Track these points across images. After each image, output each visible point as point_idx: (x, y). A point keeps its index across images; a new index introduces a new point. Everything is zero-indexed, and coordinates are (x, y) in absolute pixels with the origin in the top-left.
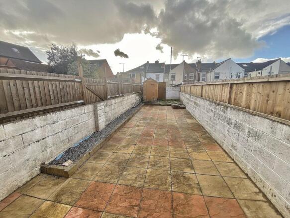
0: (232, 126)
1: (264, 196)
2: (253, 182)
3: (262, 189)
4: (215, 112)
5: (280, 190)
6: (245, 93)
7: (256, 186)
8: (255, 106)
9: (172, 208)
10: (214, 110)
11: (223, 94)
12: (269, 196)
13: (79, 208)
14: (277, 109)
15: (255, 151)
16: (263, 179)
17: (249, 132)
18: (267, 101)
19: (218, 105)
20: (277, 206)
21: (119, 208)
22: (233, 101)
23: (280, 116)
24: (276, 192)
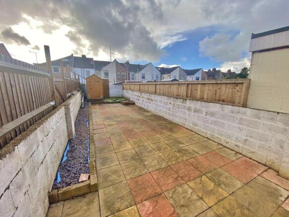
0: (192, 111)
1: (222, 145)
2: (212, 141)
3: (219, 142)
4: (174, 104)
5: (231, 138)
6: (199, 90)
7: (215, 142)
8: (208, 97)
9: (196, 168)
10: (172, 103)
11: (180, 91)
12: (225, 144)
13: (144, 202)
14: (222, 98)
15: (211, 123)
16: (219, 136)
17: (207, 113)
18: (216, 94)
19: (177, 98)
20: (230, 147)
21: (170, 185)
22: (189, 95)
23: (224, 101)
24: (228, 140)
